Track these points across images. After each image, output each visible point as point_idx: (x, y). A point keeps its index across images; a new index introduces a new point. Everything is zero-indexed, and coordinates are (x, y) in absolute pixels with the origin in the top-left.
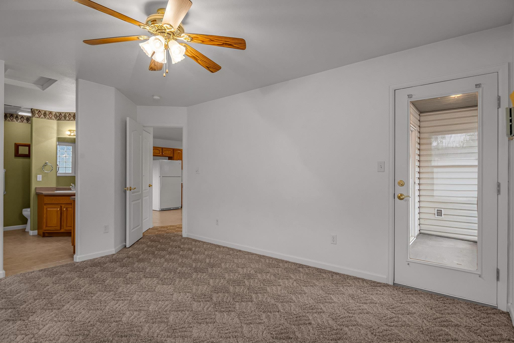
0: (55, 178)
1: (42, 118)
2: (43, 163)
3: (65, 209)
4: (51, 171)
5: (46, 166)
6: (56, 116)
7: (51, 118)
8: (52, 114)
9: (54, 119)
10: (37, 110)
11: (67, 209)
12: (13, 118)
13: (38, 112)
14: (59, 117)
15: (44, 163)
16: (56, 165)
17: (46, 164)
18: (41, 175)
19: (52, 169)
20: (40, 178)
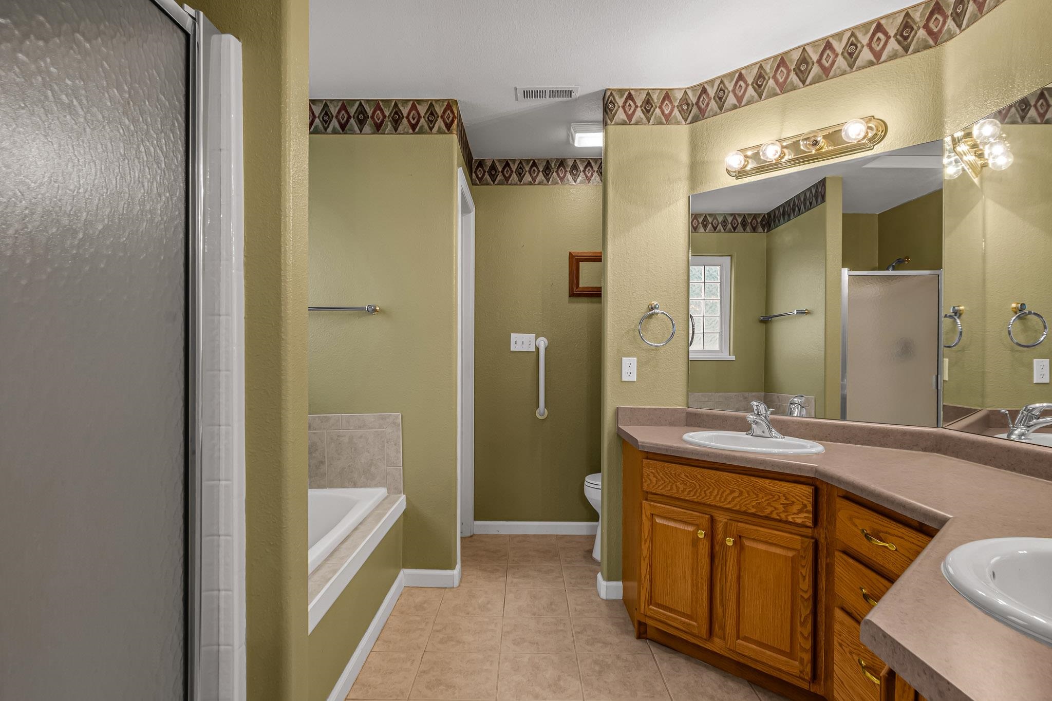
0: (682, 367)
1: (636, 124)
2: (643, 310)
3: (730, 542)
4: (669, 340)
5: (653, 321)
6: (688, 105)
7: (668, 118)
8: (671, 102)
9: (680, 118)
10: (621, 92)
11: (739, 540)
12: (566, 171)
13: (623, 99)
14: (699, 108)
15: (645, 307)
16: (685, 315)
17: (651, 314)
18: (636, 358)
19: (672, 330)
20: (630, 369)
